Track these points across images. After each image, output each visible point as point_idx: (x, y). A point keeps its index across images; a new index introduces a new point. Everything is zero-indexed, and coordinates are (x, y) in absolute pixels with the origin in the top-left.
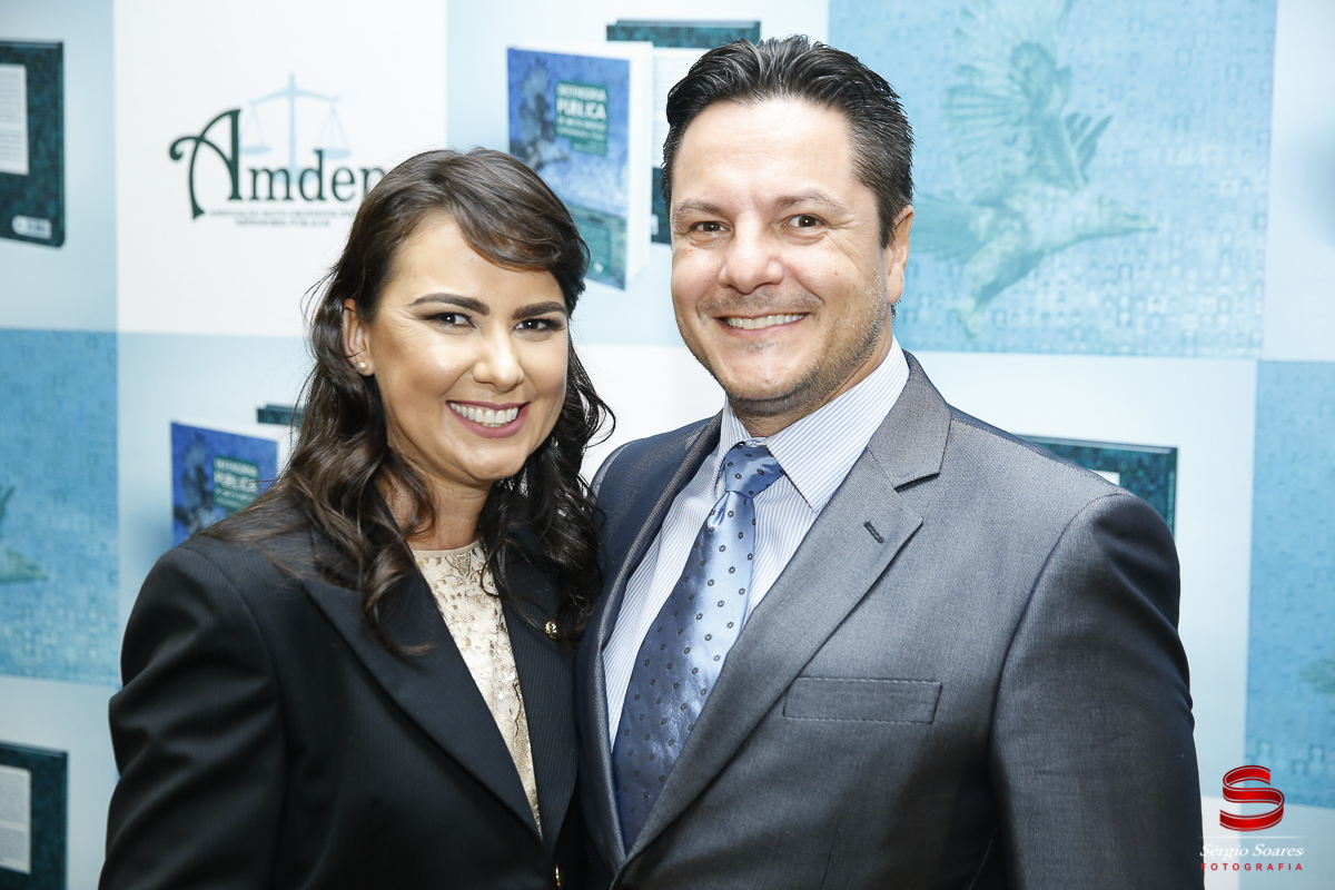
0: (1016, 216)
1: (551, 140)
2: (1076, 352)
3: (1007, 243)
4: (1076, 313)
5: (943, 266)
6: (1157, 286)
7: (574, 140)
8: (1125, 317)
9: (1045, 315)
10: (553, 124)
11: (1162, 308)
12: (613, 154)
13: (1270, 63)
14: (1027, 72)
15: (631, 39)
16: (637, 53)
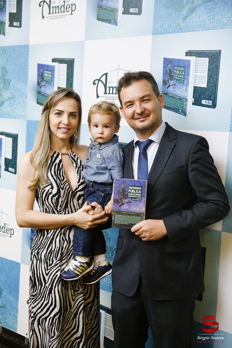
1: (172, 80)
7: (177, 80)
10: (173, 76)
12: (185, 83)
15: (191, 55)
16: (192, 59)
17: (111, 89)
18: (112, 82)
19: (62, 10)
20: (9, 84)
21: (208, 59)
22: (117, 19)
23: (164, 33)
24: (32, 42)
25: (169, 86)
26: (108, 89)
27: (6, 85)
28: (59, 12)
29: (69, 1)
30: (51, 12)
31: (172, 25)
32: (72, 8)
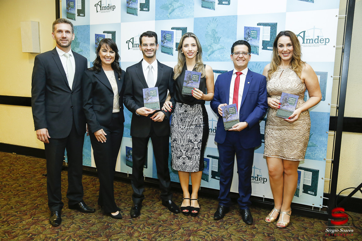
0: (212, 47)
1: (165, 40)
2: (218, 61)
3: (211, 50)
4: (218, 57)
5: (205, 52)
6: (226, 54)
7: (168, 40)
8: (223, 57)
9: (215, 57)
10: (166, 38)
11: (226, 56)
12: (172, 41)
13: (236, 31)
14: (213, 32)
15: (174, 29)
16: (174, 31)
17: (136, 45)
18: (136, 42)
19: (108, 8)
20: (79, 45)
21: (181, 31)
22: (137, 13)
23: (161, 20)
24: (91, 23)
25: (164, 43)
26: (134, 45)
27: (77, 45)
28: (106, 9)
29: (111, 4)
30: (102, 9)
31: (164, 16)
32: (113, 8)
